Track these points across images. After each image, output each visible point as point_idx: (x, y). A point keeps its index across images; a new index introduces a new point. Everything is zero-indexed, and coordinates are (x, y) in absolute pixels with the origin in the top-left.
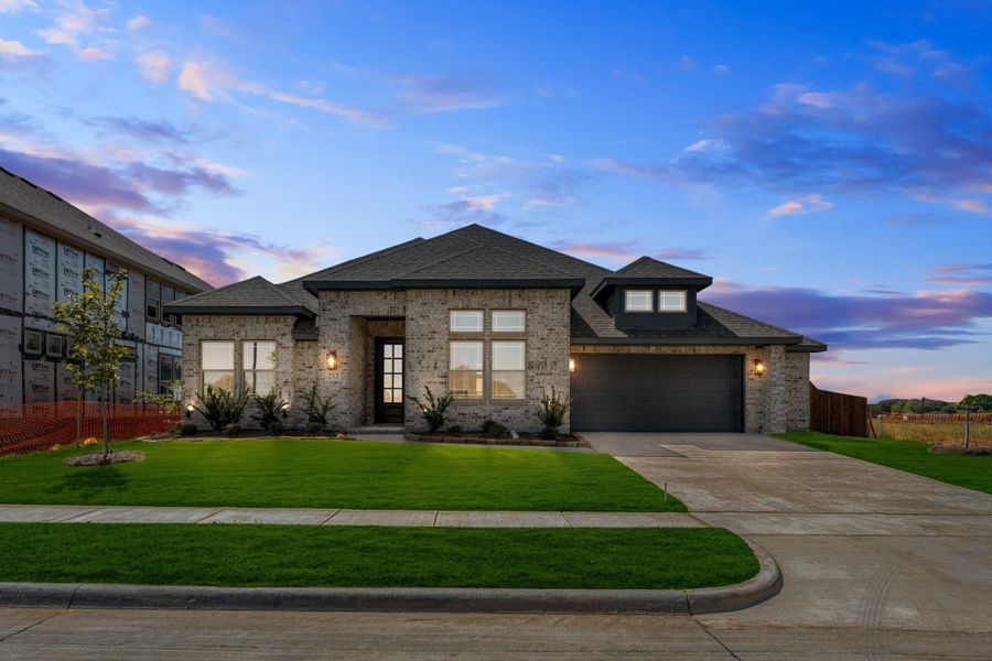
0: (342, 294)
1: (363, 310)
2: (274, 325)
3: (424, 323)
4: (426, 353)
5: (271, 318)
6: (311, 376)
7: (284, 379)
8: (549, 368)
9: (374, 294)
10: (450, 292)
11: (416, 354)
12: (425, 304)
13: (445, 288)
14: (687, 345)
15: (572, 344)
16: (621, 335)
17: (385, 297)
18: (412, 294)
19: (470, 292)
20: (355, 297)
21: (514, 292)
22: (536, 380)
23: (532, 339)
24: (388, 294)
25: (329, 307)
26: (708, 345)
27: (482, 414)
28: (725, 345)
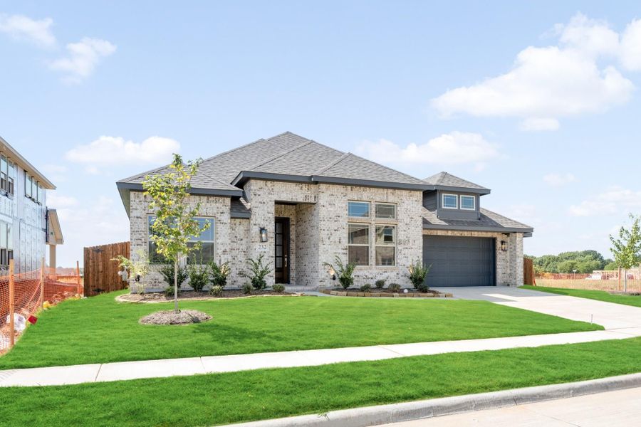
0: (269, 183)
1: (285, 197)
2: (213, 204)
3: (332, 209)
4: (333, 232)
5: (211, 199)
6: (241, 247)
7: (223, 249)
8: (411, 244)
9: (293, 185)
10: (349, 188)
11: (326, 232)
12: (332, 195)
13: (346, 185)
14: (467, 231)
15: (424, 229)
16: (443, 223)
17: (301, 188)
18: (323, 187)
19: (362, 188)
20: (278, 185)
21: (390, 191)
22: (403, 252)
23: (400, 224)
24: (304, 185)
25: (259, 193)
26: (478, 231)
27: (370, 276)
28: (487, 232)
